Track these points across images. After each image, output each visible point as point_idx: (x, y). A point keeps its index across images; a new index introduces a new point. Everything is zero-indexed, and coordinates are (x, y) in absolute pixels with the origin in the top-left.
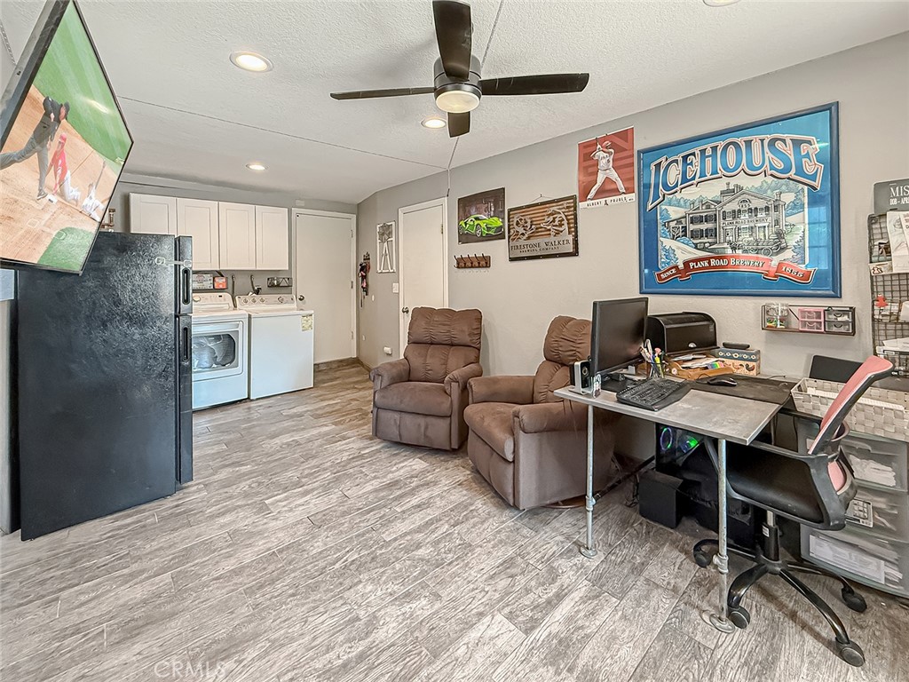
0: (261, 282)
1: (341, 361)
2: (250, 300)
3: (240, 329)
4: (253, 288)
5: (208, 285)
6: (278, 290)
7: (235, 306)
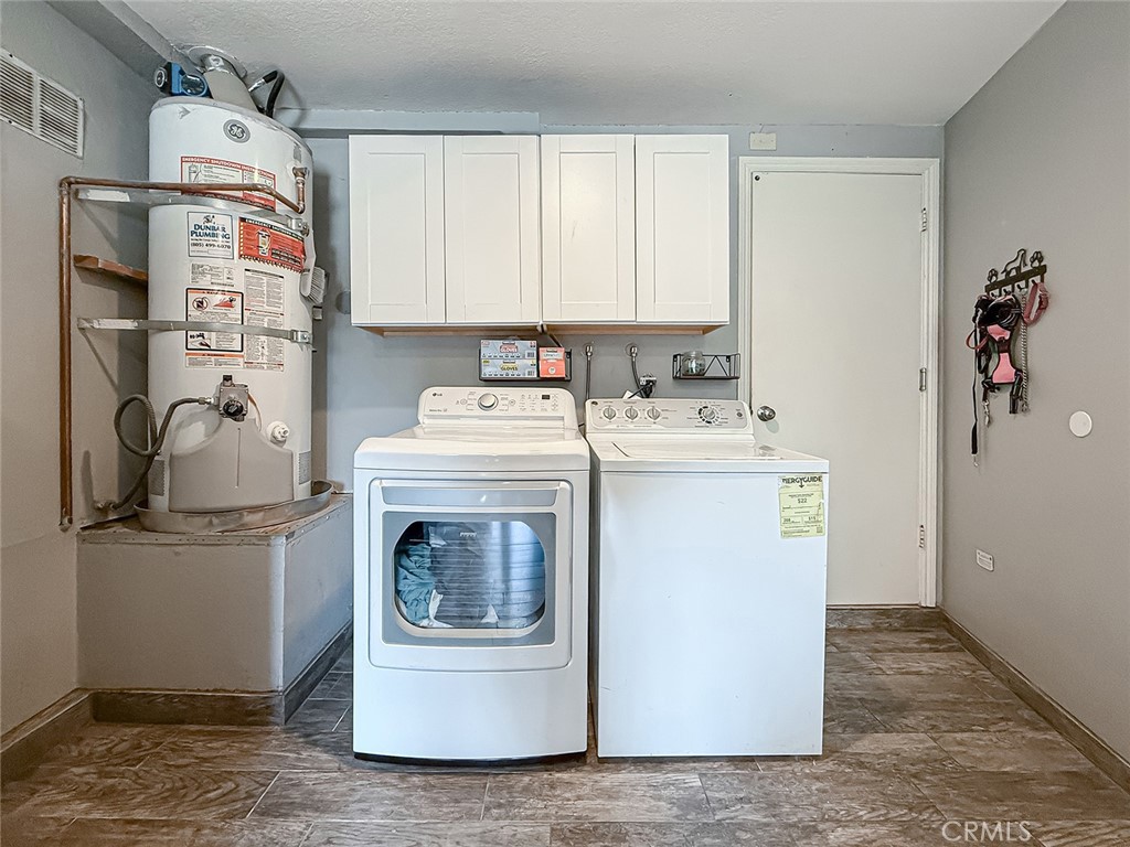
0: (657, 366)
1: (884, 612)
2: (621, 414)
3: (560, 508)
4: (637, 381)
5: (524, 367)
6: (695, 387)
7: (582, 427)
